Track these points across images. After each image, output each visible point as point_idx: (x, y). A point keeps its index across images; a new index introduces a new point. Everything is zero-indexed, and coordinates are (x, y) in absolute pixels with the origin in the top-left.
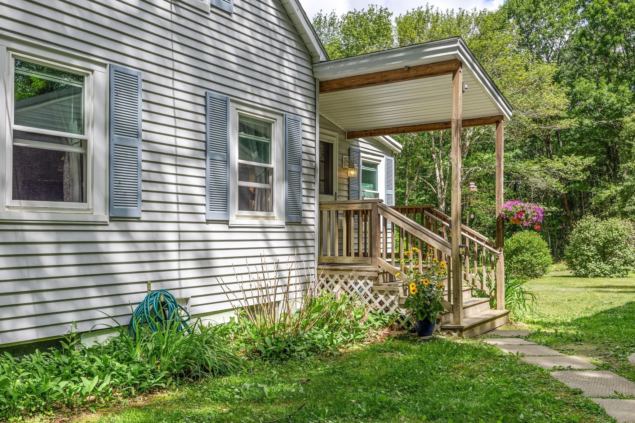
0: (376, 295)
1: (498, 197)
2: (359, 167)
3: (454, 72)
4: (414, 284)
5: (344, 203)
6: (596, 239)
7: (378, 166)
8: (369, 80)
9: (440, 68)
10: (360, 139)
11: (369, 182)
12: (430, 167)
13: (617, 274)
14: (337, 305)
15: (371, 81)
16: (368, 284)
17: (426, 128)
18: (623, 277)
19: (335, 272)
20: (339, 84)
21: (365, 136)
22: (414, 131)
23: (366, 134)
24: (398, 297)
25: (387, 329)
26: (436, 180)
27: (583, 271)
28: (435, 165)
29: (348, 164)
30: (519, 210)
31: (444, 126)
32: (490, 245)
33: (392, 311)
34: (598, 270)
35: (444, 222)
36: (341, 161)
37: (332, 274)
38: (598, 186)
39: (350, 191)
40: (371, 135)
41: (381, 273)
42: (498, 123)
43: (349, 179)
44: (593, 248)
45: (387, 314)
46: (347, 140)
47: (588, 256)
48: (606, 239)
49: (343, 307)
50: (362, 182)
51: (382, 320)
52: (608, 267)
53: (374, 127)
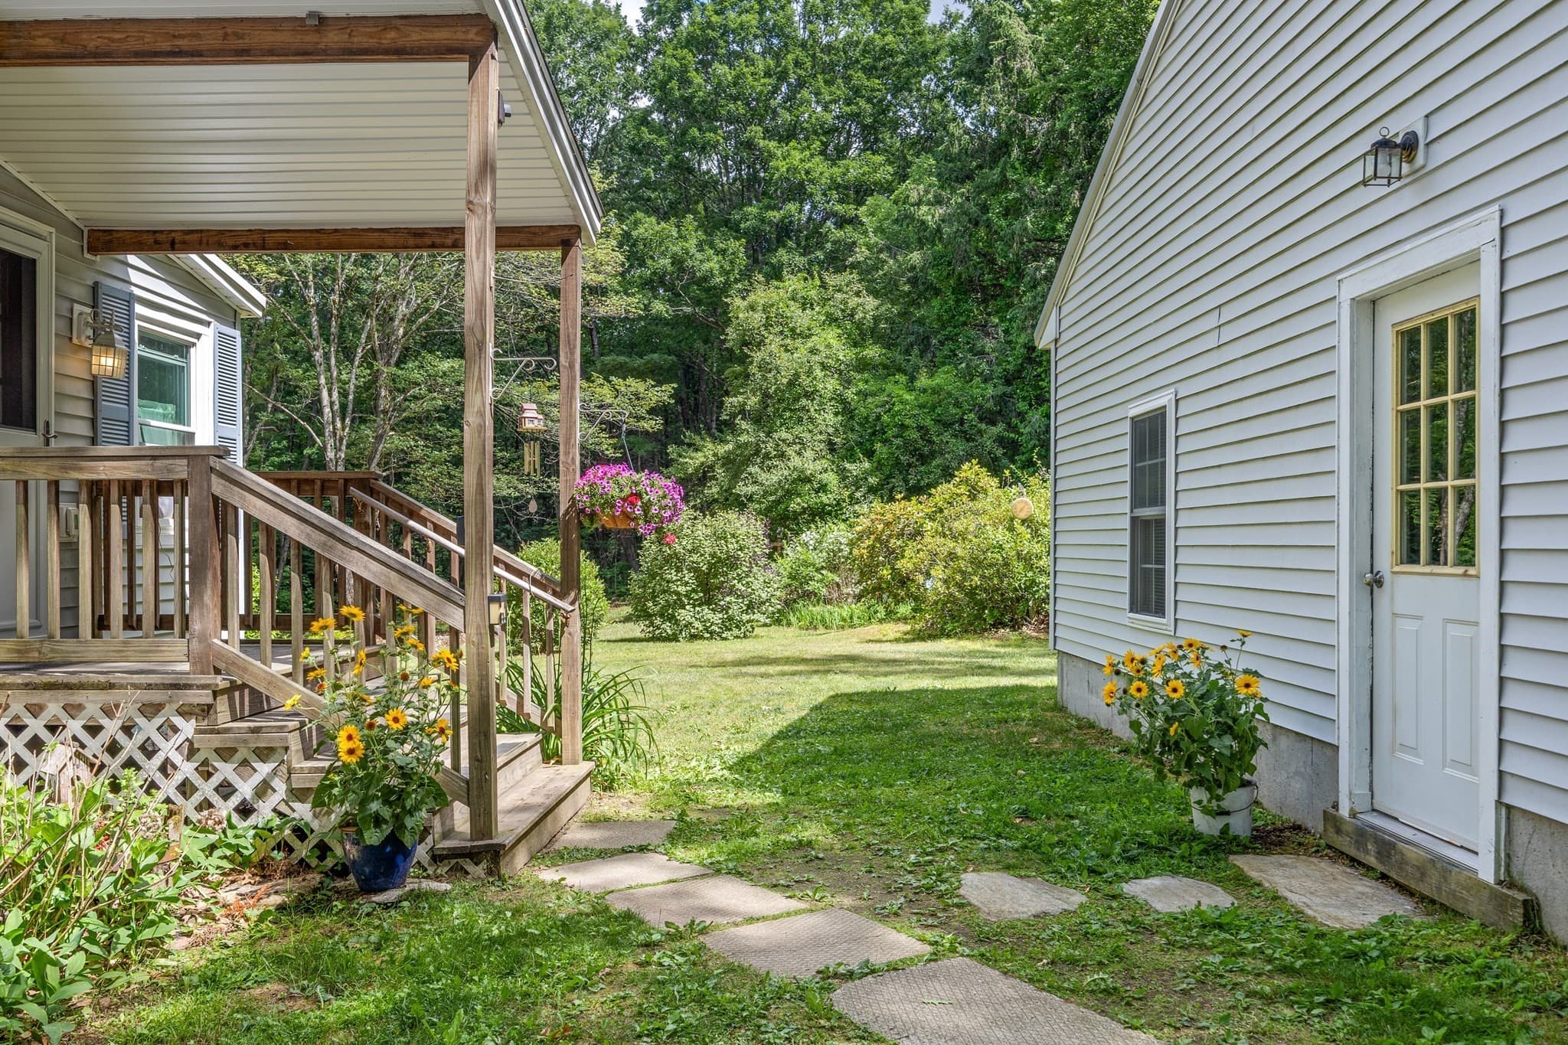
0: (205, 763)
1: (567, 453)
2: (129, 343)
3: (475, 57)
4: (351, 729)
5: (74, 457)
6: (695, 557)
7: (192, 350)
8: (180, 42)
9: (429, 36)
10: (132, 259)
11: (163, 398)
12: (306, 383)
13: (736, 632)
14: (63, 833)
15: (183, 43)
16: (175, 730)
17: (357, 240)
18: (745, 637)
19: (48, 694)
20: (62, 41)
21: (151, 249)
22: (318, 247)
23: (156, 242)
24: (284, 768)
25: (247, 875)
26: (322, 415)
27: (668, 628)
28: (317, 378)
29: (90, 332)
30: (627, 491)
31: (411, 241)
32: (544, 588)
33: (264, 813)
34: (697, 624)
35: (412, 523)
36: (63, 323)
37: (35, 701)
38: (680, 443)
39: (100, 421)
40: (173, 246)
41: (224, 691)
42: (567, 245)
43: (93, 383)
44: (688, 577)
45: (246, 824)
46: (88, 256)
47: (678, 594)
48: (713, 555)
49: (86, 838)
50: (140, 397)
51: (229, 846)
52: (717, 618)
53: (182, 223)
